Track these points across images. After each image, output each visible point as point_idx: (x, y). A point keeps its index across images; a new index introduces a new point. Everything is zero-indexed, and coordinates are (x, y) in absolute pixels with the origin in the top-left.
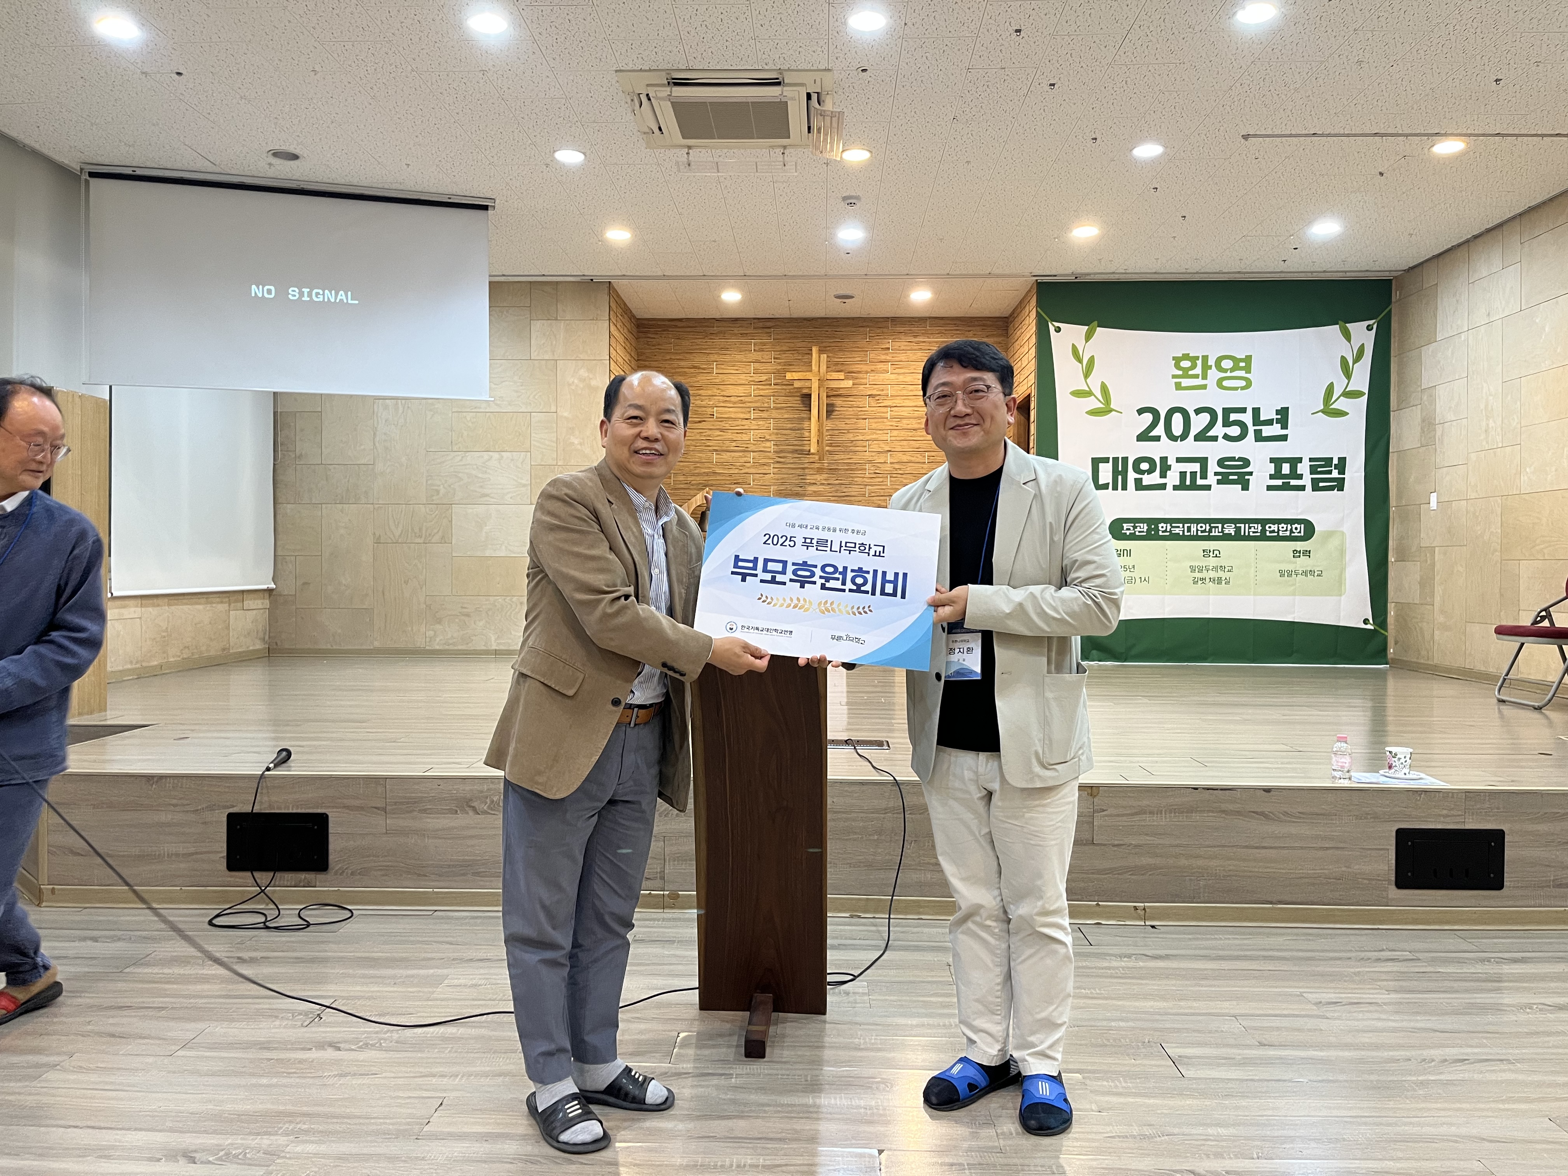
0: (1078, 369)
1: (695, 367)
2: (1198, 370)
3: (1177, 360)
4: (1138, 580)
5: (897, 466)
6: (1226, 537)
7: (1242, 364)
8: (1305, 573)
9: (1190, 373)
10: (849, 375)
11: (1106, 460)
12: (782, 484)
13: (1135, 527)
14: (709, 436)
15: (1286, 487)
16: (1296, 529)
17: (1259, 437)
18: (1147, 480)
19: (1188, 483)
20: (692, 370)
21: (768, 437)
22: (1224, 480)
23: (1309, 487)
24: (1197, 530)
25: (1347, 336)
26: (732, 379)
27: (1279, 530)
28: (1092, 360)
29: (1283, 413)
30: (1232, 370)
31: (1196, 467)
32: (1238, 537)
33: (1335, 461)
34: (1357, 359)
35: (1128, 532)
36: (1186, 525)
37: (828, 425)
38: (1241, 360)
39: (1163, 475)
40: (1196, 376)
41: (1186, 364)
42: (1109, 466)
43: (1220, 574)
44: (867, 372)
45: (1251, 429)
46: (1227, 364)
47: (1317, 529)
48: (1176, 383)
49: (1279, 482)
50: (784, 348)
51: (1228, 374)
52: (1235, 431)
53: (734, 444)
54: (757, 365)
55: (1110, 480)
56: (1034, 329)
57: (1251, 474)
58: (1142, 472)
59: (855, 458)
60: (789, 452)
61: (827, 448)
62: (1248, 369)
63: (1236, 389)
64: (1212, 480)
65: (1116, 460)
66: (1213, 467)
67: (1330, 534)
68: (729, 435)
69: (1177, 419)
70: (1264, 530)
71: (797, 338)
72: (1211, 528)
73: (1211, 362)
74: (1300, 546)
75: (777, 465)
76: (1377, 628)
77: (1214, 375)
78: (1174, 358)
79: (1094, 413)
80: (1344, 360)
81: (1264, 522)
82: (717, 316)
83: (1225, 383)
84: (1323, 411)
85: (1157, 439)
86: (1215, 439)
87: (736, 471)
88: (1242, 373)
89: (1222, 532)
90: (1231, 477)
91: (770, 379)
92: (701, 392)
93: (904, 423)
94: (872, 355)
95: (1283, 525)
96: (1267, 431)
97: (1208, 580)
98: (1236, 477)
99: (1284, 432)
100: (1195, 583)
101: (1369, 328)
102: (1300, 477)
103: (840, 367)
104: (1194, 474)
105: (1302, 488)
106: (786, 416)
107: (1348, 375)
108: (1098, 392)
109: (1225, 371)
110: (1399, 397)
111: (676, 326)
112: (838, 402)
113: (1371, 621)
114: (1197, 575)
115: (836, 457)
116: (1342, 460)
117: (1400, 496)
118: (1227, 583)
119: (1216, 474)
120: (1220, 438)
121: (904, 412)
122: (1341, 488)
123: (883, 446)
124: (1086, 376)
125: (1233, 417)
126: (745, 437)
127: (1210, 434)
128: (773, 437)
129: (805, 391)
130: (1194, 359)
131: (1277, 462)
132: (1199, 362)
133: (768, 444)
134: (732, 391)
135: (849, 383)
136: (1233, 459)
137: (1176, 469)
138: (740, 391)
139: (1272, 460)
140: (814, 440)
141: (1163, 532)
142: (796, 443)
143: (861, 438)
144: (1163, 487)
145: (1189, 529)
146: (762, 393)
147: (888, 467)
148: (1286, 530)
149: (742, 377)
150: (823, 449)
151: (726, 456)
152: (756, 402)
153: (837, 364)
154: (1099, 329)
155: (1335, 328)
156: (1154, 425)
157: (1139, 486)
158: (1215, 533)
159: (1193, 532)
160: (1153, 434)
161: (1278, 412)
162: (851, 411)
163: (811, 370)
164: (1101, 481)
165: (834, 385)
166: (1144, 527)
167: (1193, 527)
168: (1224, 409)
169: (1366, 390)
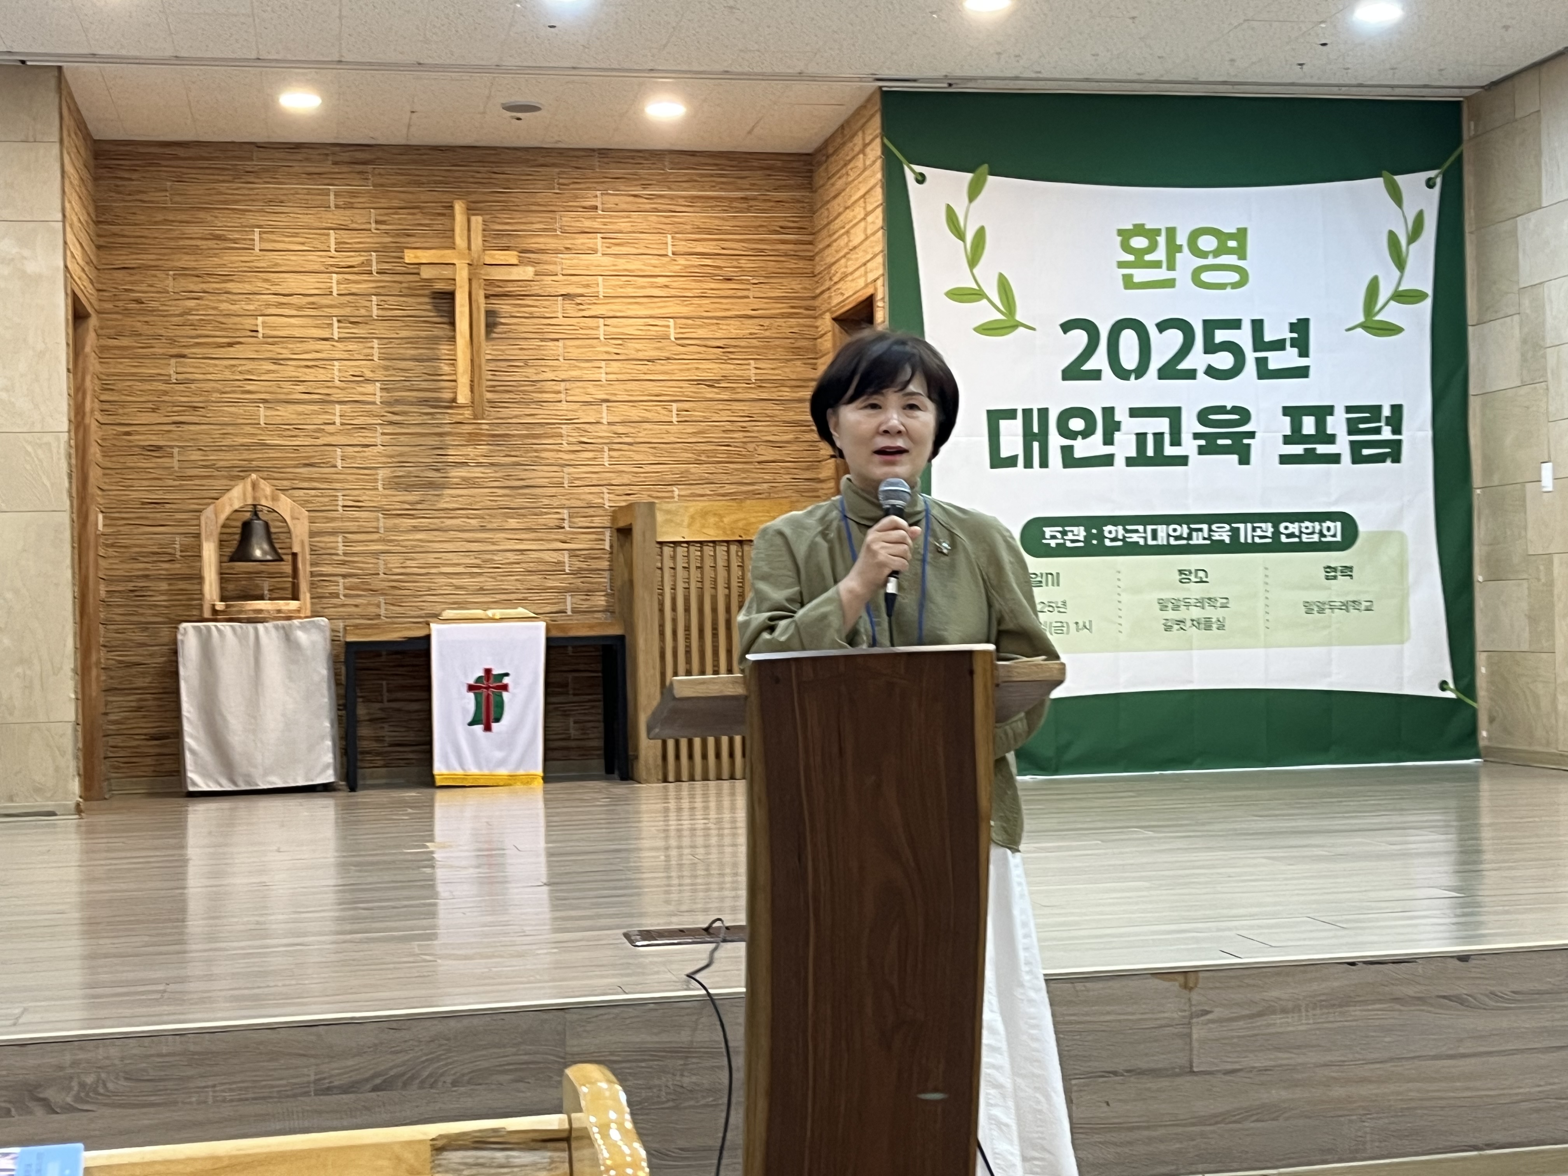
0: (959, 250)
1: (218, 238)
2: (1160, 254)
3: (1125, 235)
4: (1073, 627)
5: (620, 429)
6: (1216, 547)
7: (1232, 244)
8: (1345, 606)
9: (1148, 258)
10: (526, 254)
11: (1011, 414)
12: (401, 464)
13: (1064, 533)
14: (249, 372)
15: (1310, 458)
16: (1329, 529)
17: (1264, 372)
18: (1082, 448)
19: (1150, 452)
20: (211, 244)
21: (369, 374)
22: (1209, 447)
23: (1346, 457)
24: (1169, 536)
25: (1396, 195)
26: (295, 260)
27: (1301, 532)
28: (980, 234)
29: (1301, 327)
30: (1216, 253)
31: (1162, 425)
32: (1236, 546)
33: (1386, 412)
34: (1413, 237)
35: (1053, 543)
36: (1149, 528)
37: (488, 350)
38: (1231, 236)
39: (1108, 440)
40: (1157, 265)
41: (1139, 242)
42: (1017, 425)
43: (1209, 612)
44: (557, 252)
45: (1251, 356)
46: (1207, 243)
47: (1361, 528)
48: (1124, 276)
49: (1298, 449)
50: (396, 203)
51: (1210, 261)
52: (1224, 360)
53: (301, 388)
54: (345, 236)
55: (1019, 451)
56: (879, 176)
57: (1251, 435)
58: (1073, 435)
59: (542, 414)
60: (412, 404)
61: (489, 396)
62: (1241, 252)
63: (1222, 286)
64: (1189, 446)
65: (1027, 413)
66: (1190, 425)
67: (1381, 537)
68: (289, 371)
69: (1129, 340)
70: (1277, 533)
71: (420, 184)
72: (1191, 530)
73: (1182, 239)
74: (1336, 558)
75: (389, 429)
76: (1462, 697)
77: (1186, 261)
78: (1120, 232)
79: (987, 329)
80: (1393, 238)
81: (1275, 519)
82: (260, 137)
83: (1206, 277)
84: (1363, 326)
85: (1096, 375)
86: (1191, 374)
87: (309, 441)
88: (1231, 259)
89: (1209, 538)
90: (1220, 442)
91: (369, 262)
92: (230, 286)
93: (632, 349)
94: (567, 219)
95: (1307, 524)
96: (1276, 360)
97: (1189, 623)
98: (1228, 442)
99: (1302, 362)
100: (1168, 628)
101: (1430, 184)
102: (1331, 439)
103: (505, 242)
104: (1159, 437)
105: (1335, 459)
106: (404, 334)
107: (1400, 262)
108: (993, 294)
109: (1203, 255)
110: (1480, 300)
111: (176, 157)
112: (504, 307)
113: (1451, 685)
114: (1171, 614)
115: (505, 412)
116: (1397, 409)
117: (1488, 471)
118: (1221, 627)
119: (1197, 436)
120: (1200, 374)
121: (631, 328)
122: (1397, 459)
123: (592, 390)
124: (973, 262)
125: (1220, 336)
126: (321, 375)
127: (1184, 366)
128: (380, 375)
129: (440, 286)
130: (1153, 235)
131: (1294, 413)
132: (1162, 240)
133: (369, 388)
134: (292, 283)
135: (527, 272)
136: (1221, 410)
137: (1130, 426)
138: (309, 284)
139: (1287, 411)
140: (464, 381)
141: (1112, 540)
142: (425, 385)
143: (550, 375)
144: (1107, 460)
145: (1155, 536)
146: (354, 288)
147: (603, 431)
148: (1313, 533)
149: (314, 256)
150: (481, 396)
151: (286, 413)
152: (341, 306)
153: (499, 234)
154: (991, 179)
155: (1377, 183)
156: (1090, 350)
157: (1069, 459)
158: (1198, 539)
159: (1162, 540)
160: (1088, 366)
161: (1293, 327)
162: (530, 325)
163: (453, 247)
164: (1005, 453)
165: (498, 274)
166: (1080, 532)
167: (1162, 530)
168: (1205, 322)
169: (1429, 289)
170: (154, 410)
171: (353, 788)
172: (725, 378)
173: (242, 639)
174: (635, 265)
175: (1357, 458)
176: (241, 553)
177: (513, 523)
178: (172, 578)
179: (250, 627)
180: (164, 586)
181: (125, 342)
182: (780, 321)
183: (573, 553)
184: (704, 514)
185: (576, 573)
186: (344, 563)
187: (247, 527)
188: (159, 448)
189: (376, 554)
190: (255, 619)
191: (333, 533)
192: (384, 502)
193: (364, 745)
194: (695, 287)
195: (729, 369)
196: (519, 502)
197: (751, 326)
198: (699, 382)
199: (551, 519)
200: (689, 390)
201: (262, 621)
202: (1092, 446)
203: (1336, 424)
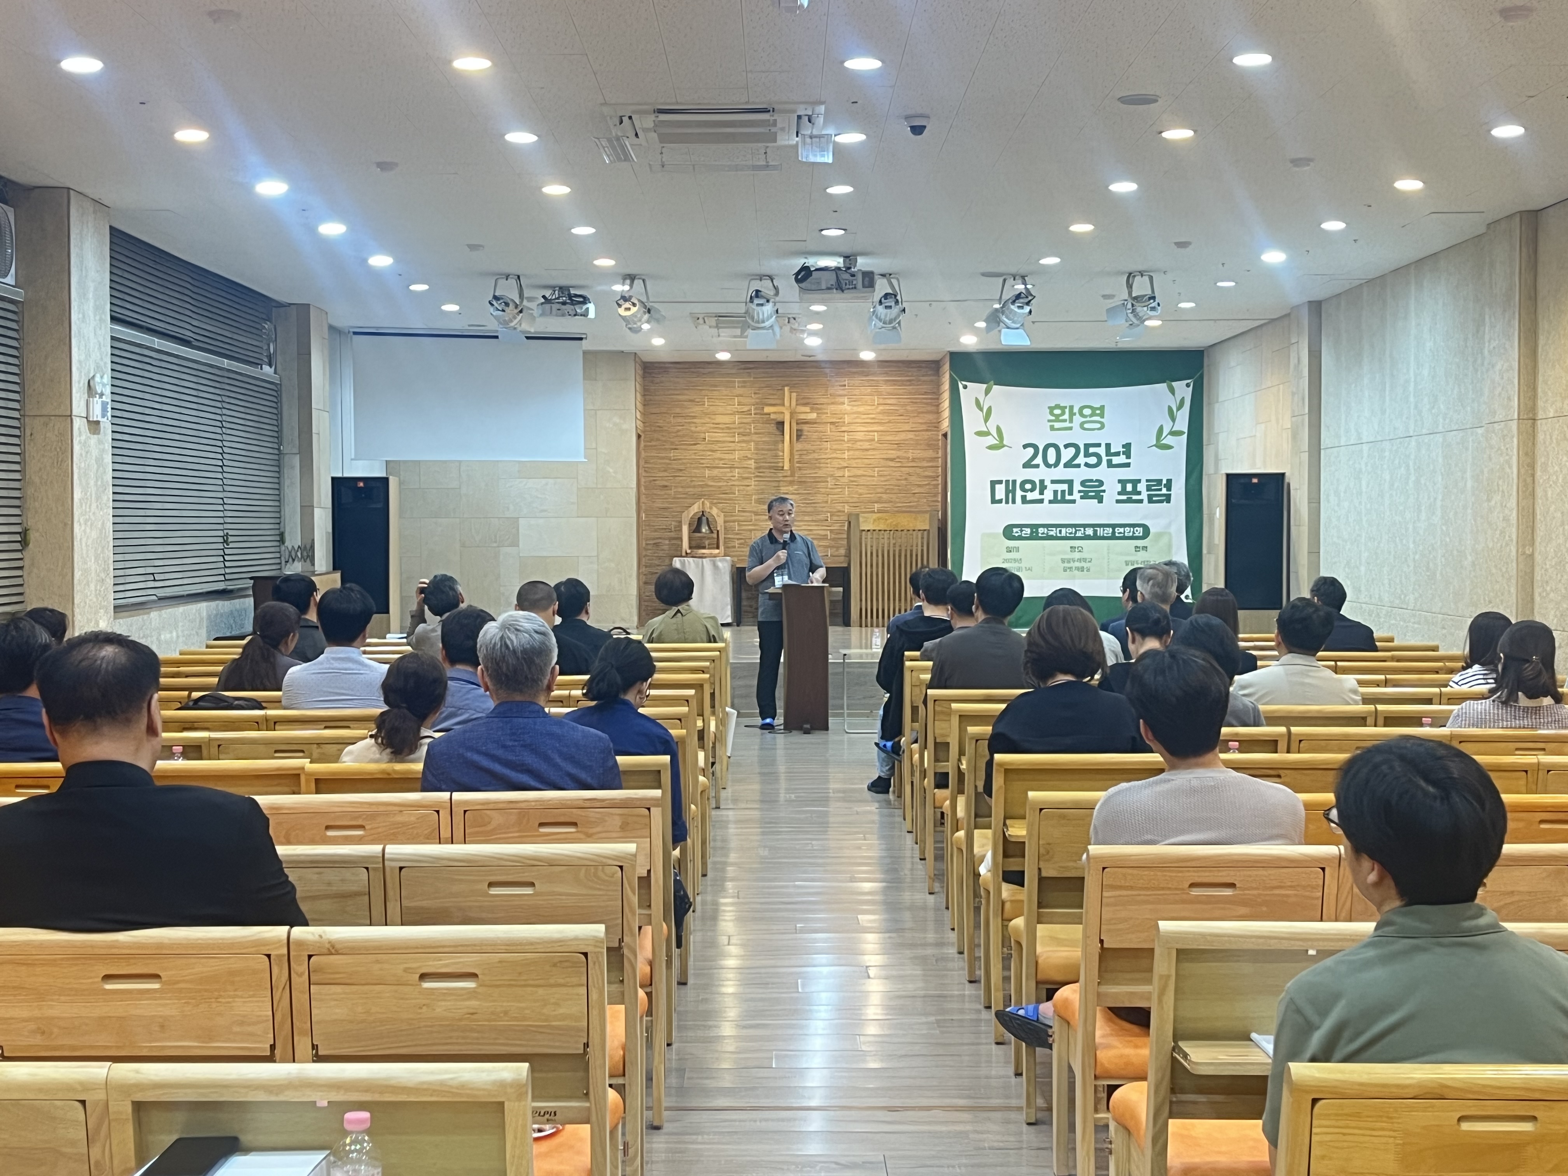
0: (980, 416)
1: (691, 401)
2: (1066, 417)
3: (1051, 409)
5: (852, 479)
6: (1086, 537)
7: (1098, 412)
9: (1061, 418)
10: (814, 406)
11: (1000, 482)
12: (762, 493)
13: (1021, 531)
14: (702, 455)
15: (1129, 501)
16: (1137, 531)
17: (1110, 465)
18: (1030, 496)
19: (1059, 498)
20: (688, 403)
21: (749, 456)
22: (1085, 496)
23: (1146, 501)
24: (1066, 532)
25: (1172, 391)
26: (721, 410)
27: (1125, 532)
28: (990, 409)
29: (1127, 447)
30: (1091, 416)
31: (1065, 487)
32: (1095, 537)
33: (1164, 482)
34: (1179, 409)
35: (1016, 535)
36: (1058, 529)
37: (798, 446)
38: (1098, 409)
39: (1041, 493)
40: (1065, 421)
41: (1057, 412)
42: (1004, 485)
44: (828, 404)
45: (1105, 459)
46: (1087, 412)
47: (1152, 531)
48: (1050, 425)
49: (1124, 497)
50: (762, 385)
51: (1088, 419)
52: (1093, 460)
53: (722, 462)
54: (741, 399)
55: (1003, 497)
56: (950, 381)
57: (1104, 491)
58: (1026, 491)
59: (821, 473)
60: (766, 468)
61: (798, 465)
62: (1102, 416)
63: (1093, 429)
64: (1076, 496)
65: (1007, 482)
67: (1160, 535)
68: (718, 455)
69: (1052, 452)
70: (1114, 532)
71: (772, 378)
72: (1076, 530)
73: (1076, 410)
74: (1140, 543)
75: (757, 479)
77: (1078, 419)
78: (1049, 408)
79: (990, 447)
80: (1170, 409)
81: (1114, 526)
83: (1086, 426)
84: (1156, 446)
85: (1037, 466)
86: (1078, 466)
87: (725, 484)
88: (1097, 418)
89: (1084, 534)
90: (1090, 494)
91: (750, 410)
92: (694, 420)
93: (858, 445)
94: (832, 391)
95: (1127, 528)
96: (1116, 460)
97: (1074, 569)
98: (1094, 494)
99: (1128, 461)
101: (1188, 385)
102: (1139, 493)
103: (806, 402)
104: (1063, 492)
105: (1141, 501)
106: (764, 439)
107: (1173, 419)
108: (994, 432)
109: (1085, 416)
110: (1207, 436)
111: (675, 368)
112: (805, 428)
114: (1066, 565)
115: (804, 472)
116: (1169, 481)
119: (1080, 491)
120: (1082, 466)
121: (860, 436)
122: (1168, 501)
123: (841, 463)
124: (986, 420)
125: (1092, 450)
126: (731, 457)
127: (1076, 462)
128: (754, 456)
129: (779, 419)
130: (1063, 409)
131: (1123, 482)
132: (1067, 411)
133: (749, 462)
134: (720, 419)
135: (815, 414)
136: (1091, 481)
137: (1051, 487)
139: (1120, 481)
140: (787, 459)
141: (1042, 534)
142: (772, 461)
143: (824, 457)
144: (1041, 501)
145: (1060, 531)
146: (745, 421)
147: (845, 480)
148: (1130, 532)
149: (729, 407)
150: (794, 465)
151: (716, 472)
152: (739, 428)
153: (804, 399)
154: (995, 387)
155: (1164, 386)
156: (1035, 456)
157: (1024, 500)
158: (1079, 534)
159: (1063, 534)
160: (1034, 462)
161: (1123, 446)
162: (815, 436)
163: (783, 405)
164: (997, 498)
165: (802, 416)
166: (1028, 530)
167: (1064, 530)
168: (1085, 445)
169: (1186, 431)
170: (665, 471)
171: (738, 625)
172: (898, 457)
173: (697, 565)
174: (861, 409)
175: (1150, 501)
176: (698, 529)
177: (807, 518)
178: (671, 539)
179: (700, 560)
180: (667, 542)
181: (653, 443)
182: (924, 433)
183: (831, 531)
184: (879, 519)
185: (833, 539)
186: (737, 534)
187: (700, 519)
188: (666, 486)
189: (751, 530)
190: (702, 557)
191: (734, 521)
192: (755, 509)
193: (743, 608)
194: (886, 418)
195: (900, 453)
196: (809, 509)
197: (911, 435)
198: (887, 459)
199: (821, 517)
200: (883, 463)
201: (705, 557)
202: (1035, 495)
203: (1141, 487)
